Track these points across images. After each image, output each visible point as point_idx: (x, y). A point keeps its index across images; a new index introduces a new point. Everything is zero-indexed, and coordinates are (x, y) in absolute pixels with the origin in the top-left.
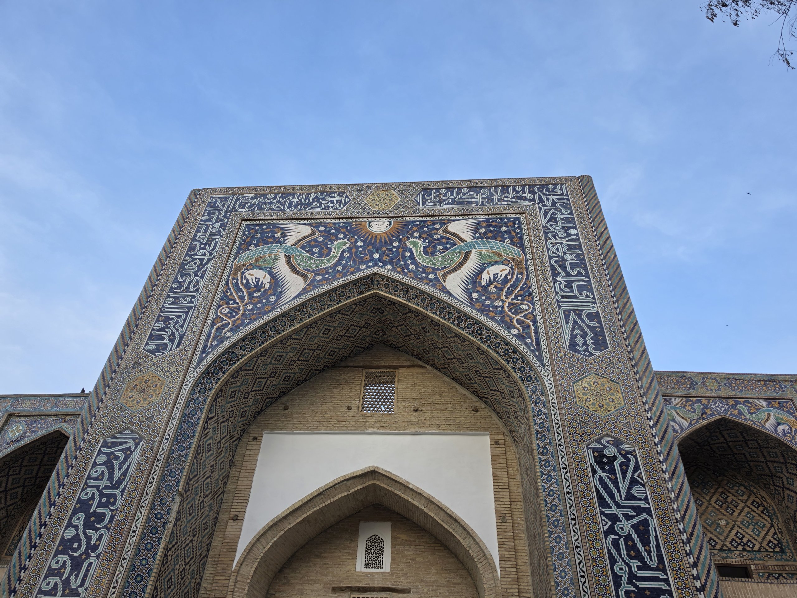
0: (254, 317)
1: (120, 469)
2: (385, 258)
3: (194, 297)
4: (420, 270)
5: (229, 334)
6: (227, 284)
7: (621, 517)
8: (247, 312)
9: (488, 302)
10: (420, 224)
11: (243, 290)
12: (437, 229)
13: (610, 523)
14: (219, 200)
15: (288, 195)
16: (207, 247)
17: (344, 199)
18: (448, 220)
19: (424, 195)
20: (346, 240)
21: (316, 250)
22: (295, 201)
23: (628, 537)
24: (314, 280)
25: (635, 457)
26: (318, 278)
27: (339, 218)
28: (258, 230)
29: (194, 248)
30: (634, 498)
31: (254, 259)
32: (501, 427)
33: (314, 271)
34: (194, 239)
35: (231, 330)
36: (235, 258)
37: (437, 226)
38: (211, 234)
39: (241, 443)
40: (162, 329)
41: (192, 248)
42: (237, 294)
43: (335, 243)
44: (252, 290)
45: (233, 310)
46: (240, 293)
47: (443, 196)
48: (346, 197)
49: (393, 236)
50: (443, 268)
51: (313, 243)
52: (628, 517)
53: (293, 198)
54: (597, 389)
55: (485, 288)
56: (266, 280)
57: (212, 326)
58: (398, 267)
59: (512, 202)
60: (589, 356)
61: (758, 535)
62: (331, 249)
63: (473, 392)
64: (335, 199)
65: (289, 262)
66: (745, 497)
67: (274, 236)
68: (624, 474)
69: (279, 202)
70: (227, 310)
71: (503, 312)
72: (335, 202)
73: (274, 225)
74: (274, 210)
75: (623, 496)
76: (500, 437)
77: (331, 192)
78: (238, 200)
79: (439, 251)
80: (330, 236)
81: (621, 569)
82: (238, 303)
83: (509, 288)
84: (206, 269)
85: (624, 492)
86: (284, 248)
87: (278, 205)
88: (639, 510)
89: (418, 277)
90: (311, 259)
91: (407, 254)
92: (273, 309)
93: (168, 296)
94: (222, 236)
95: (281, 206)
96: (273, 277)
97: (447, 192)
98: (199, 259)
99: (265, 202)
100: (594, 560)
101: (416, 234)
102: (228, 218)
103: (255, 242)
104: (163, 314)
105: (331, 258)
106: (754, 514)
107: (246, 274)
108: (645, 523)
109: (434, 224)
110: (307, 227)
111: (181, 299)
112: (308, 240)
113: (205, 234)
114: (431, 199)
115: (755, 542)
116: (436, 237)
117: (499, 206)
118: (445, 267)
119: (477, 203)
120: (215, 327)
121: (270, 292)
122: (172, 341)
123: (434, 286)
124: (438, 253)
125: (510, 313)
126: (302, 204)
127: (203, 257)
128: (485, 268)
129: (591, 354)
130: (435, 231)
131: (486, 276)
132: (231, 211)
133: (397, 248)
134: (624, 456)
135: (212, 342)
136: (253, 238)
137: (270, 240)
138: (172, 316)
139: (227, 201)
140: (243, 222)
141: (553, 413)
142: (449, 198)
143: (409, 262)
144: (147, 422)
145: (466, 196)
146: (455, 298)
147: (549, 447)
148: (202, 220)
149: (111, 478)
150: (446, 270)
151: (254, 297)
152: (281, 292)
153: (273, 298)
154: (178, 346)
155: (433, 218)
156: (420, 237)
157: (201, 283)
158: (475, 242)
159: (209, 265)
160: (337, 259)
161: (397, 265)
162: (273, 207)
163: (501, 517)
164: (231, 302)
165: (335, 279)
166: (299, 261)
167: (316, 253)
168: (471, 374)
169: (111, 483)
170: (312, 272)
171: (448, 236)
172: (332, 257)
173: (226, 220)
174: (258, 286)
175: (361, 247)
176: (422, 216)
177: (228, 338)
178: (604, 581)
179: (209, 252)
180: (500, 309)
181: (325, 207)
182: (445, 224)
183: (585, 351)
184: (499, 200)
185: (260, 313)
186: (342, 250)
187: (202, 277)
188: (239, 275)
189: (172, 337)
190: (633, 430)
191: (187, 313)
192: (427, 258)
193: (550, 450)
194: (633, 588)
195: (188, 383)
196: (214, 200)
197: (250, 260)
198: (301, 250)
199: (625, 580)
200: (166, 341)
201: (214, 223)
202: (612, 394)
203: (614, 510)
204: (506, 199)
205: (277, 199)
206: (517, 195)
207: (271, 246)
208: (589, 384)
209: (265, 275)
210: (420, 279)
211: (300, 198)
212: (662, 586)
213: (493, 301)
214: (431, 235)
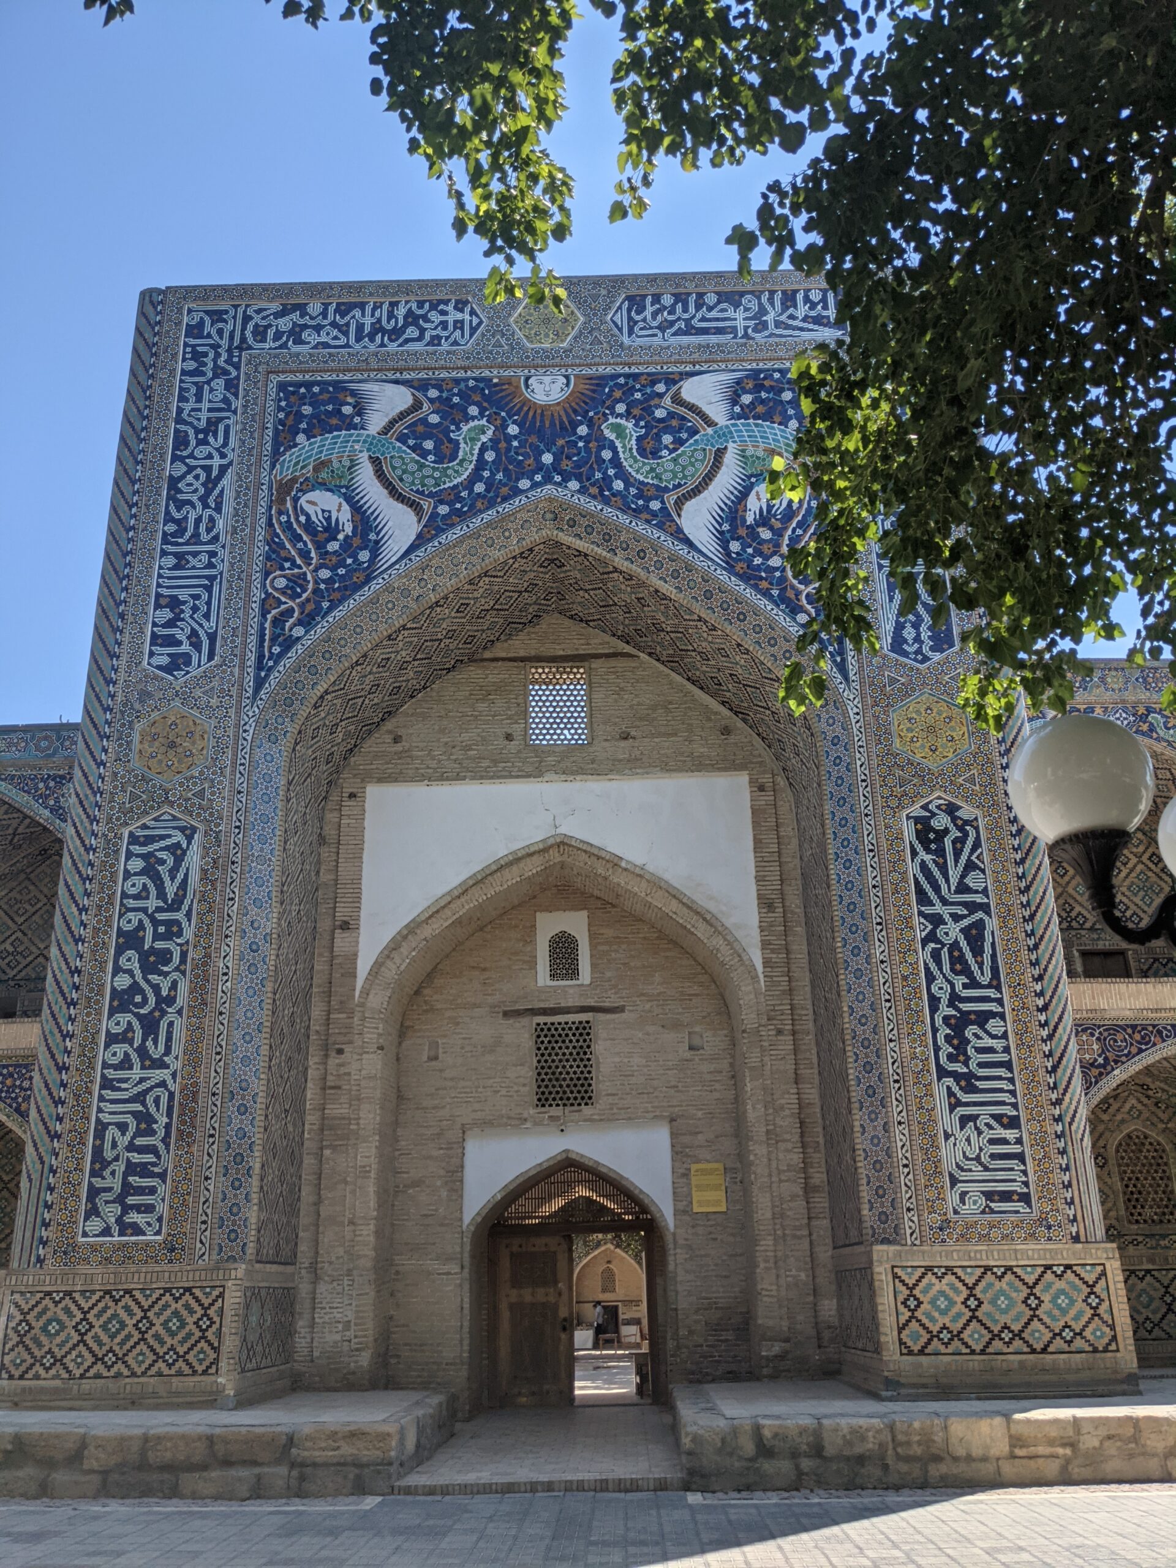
0: (336, 596)
1: (173, 879)
2: (566, 465)
3: (212, 554)
4: (633, 491)
5: (299, 631)
6: (270, 524)
7: (947, 917)
8: (323, 586)
9: (758, 561)
10: (627, 383)
11: (305, 538)
12: (661, 396)
13: (930, 927)
14: (207, 319)
15: (351, 306)
16: (211, 439)
17: (467, 317)
18: (681, 374)
19: (629, 310)
20: (484, 422)
21: (429, 445)
22: (368, 321)
23: (955, 945)
24: (434, 515)
25: (977, 829)
26: (443, 510)
27: (465, 369)
28: (304, 396)
29: (186, 444)
30: (968, 890)
31: (311, 467)
32: (768, 761)
33: (431, 495)
34: (179, 420)
35: (300, 622)
36: (273, 466)
37: (660, 388)
38: (212, 405)
39: (330, 805)
40: (170, 624)
41: (181, 441)
42: (294, 546)
43: (465, 428)
44: (322, 537)
45: (295, 582)
46: (300, 545)
47: (669, 313)
48: (473, 313)
49: (575, 411)
50: (676, 487)
51: (420, 428)
52: (956, 918)
53: (363, 315)
54: (930, 720)
55: (752, 530)
56: (345, 516)
57: (264, 616)
58: (593, 485)
59: (802, 329)
60: (922, 662)
61: (1149, 906)
62: (457, 443)
63: (723, 703)
64: (450, 319)
65: (380, 474)
66: (1141, 849)
67: (339, 411)
68: (957, 854)
69: (334, 324)
70: (281, 583)
71: (783, 579)
72: (451, 327)
73: (336, 384)
74: (326, 345)
75: (953, 888)
76: (766, 779)
77: (440, 302)
78: (247, 319)
79: (666, 447)
80: (454, 414)
81: (941, 988)
82: (300, 567)
83: (794, 530)
84: (222, 491)
85: (954, 881)
86: (365, 442)
87: (335, 332)
88: (973, 907)
89: (630, 508)
90: (422, 466)
91: (607, 455)
92: (368, 579)
93: (164, 553)
94: (235, 412)
95: (340, 335)
96: (357, 509)
97: (676, 303)
98: (203, 467)
99: (305, 327)
100: (905, 978)
101: (621, 408)
102: (237, 367)
103: (303, 426)
104: (164, 591)
105: (461, 464)
106: (1150, 874)
107: (303, 501)
108: (980, 925)
109: (653, 383)
110: (402, 388)
111: (190, 558)
112: (410, 420)
113: (197, 406)
114: (644, 320)
115: (1142, 915)
116: (660, 413)
117: (777, 340)
118: (679, 485)
119: (734, 330)
120: (269, 616)
121: (356, 542)
122: (197, 646)
123: (660, 526)
124: (665, 453)
125: (795, 582)
126: (384, 331)
127: (208, 462)
128: (752, 484)
129: (926, 659)
130: (656, 401)
131: (754, 505)
132: (240, 348)
133: (587, 439)
134: (961, 829)
135: (270, 648)
136: (300, 417)
137: (334, 421)
138: (183, 595)
139: (226, 321)
140: (272, 376)
141: (859, 763)
142: (679, 319)
143: (611, 472)
144: (196, 800)
145: (714, 314)
146: (700, 552)
147: (850, 816)
148: (184, 373)
149: (161, 894)
150: (682, 491)
151: (327, 553)
152: (377, 542)
153: (364, 556)
154: (211, 657)
155: (651, 369)
156: (628, 414)
157: (220, 524)
158: (734, 425)
159: (225, 482)
160: (472, 466)
161: (588, 479)
162: (324, 338)
163: (766, 903)
164: (287, 565)
165: (474, 512)
166: (399, 472)
167: (429, 452)
168: (721, 677)
169: (166, 902)
170: (428, 496)
171: (682, 411)
172: (462, 461)
173: (234, 373)
174: (331, 530)
175: (515, 437)
176: (629, 365)
177: (298, 639)
178: (917, 1005)
179: (217, 450)
180: (778, 574)
181: (433, 337)
182: (675, 382)
183: (917, 652)
184: (778, 324)
185: (346, 588)
186: (479, 444)
187: (218, 509)
188: (289, 505)
189: (194, 639)
190: (977, 788)
191: (209, 589)
192: (644, 464)
193: (851, 822)
194: (954, 1013)
195: (247, 727)
196: (197, 319)
197: (303, 468)
198: (398, 444)
199: (944, 1001)
200: (185, 647)
201: (212, 379)
202: (953, 729)
203: (938, 908)
204: (790, 322)
205: (330, 317)
206: (813, 313)
207: (339, 437)
208: (918, 712)
209: (340, 505)
210: (634, 510)
211: (377, 314)
212: (993, 1007)
213: (767, 558)
214: (648, 410)
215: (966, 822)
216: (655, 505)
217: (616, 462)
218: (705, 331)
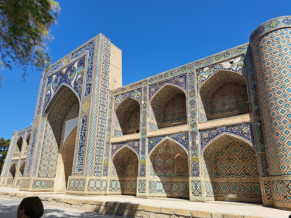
0: (48, 102)
2: (64, 80)
4: (68, 81)
6: (45, 95)
7: (83, 132)
10: (70, 67)
11: (47, 96)
17: (61, 64)
18: (74, 63)
20: (60, 77)
23: (83, 136)
24: (55, 90)
27: (59, 71)
28: (49, 79)
29: (42, 88)
31: (49, 88)
33: (55, 88)
34: (42, 86)
42: (46, 98)
45: (46, 102)
49: (66, 72)
51: (56, 80)
55: (76, 82)
56: (50, 93)
58: (66, 82)
59: (85, 51)
64: (59, 65)
65: (52, 87)
68: (85, 123)
69: (52, 69)
73: (51, 77)
77: (59, 63)
79: (72, 74)
80: (58, 77)
81: (80, 142)
83: (80, 81)
85: (84, 127)
88: (85, 130)
90: (55, 84)
92: (50, 100)
96: (51, 91)
101: (69, 70)
102: (46, 78)
103: (49, 83)
108: (85, 133)
109: (72, 66)
110: (55, 75)
114: (73, 57)
117: (83, 54)
118: (72, 79)
120: (44, 106)
121: (50, 96)
123: (70, 85)
125: (79, 89)
126: (55, 68)
127: (43, 90)
128: (77, 76)
129: (87, 96)
130: (72, 68)
131: (77, 79)
132: (46, 75)
133: (66, 76)
137: (51, 81)
142: (75, 55)
144: (37, 128)
146: (72, 87)
148: (43, 80)
151: (48, 98)
157: (43, 97)
158: (77, 68)
159: (44, 92)
164: (46, 100)
165: (58, 89)
166: (54, 86)
167: (56, 82)
169: (34, 140)
171: (74, 68)
176: (71, 64)
177: (45, 108)
180: (77, 88)
181: (58, 68)
182: (74, 65)
184: (83, 52)
186: (59, 80)
188: (47, 93)
190: (88, 113)
191: (41, 105)
192: (70, 77)
195: (41, 120)
198: (54, 82)
202: (88, 105)
206: (86, 48)
207: (51, 83)
210: (68, 84)
212: (84, 144)
213: (77, 86)
214: (71, 70)
215: (87, 118)
216: (70, 82)
217: (68, 78)
218: (77, 56)
